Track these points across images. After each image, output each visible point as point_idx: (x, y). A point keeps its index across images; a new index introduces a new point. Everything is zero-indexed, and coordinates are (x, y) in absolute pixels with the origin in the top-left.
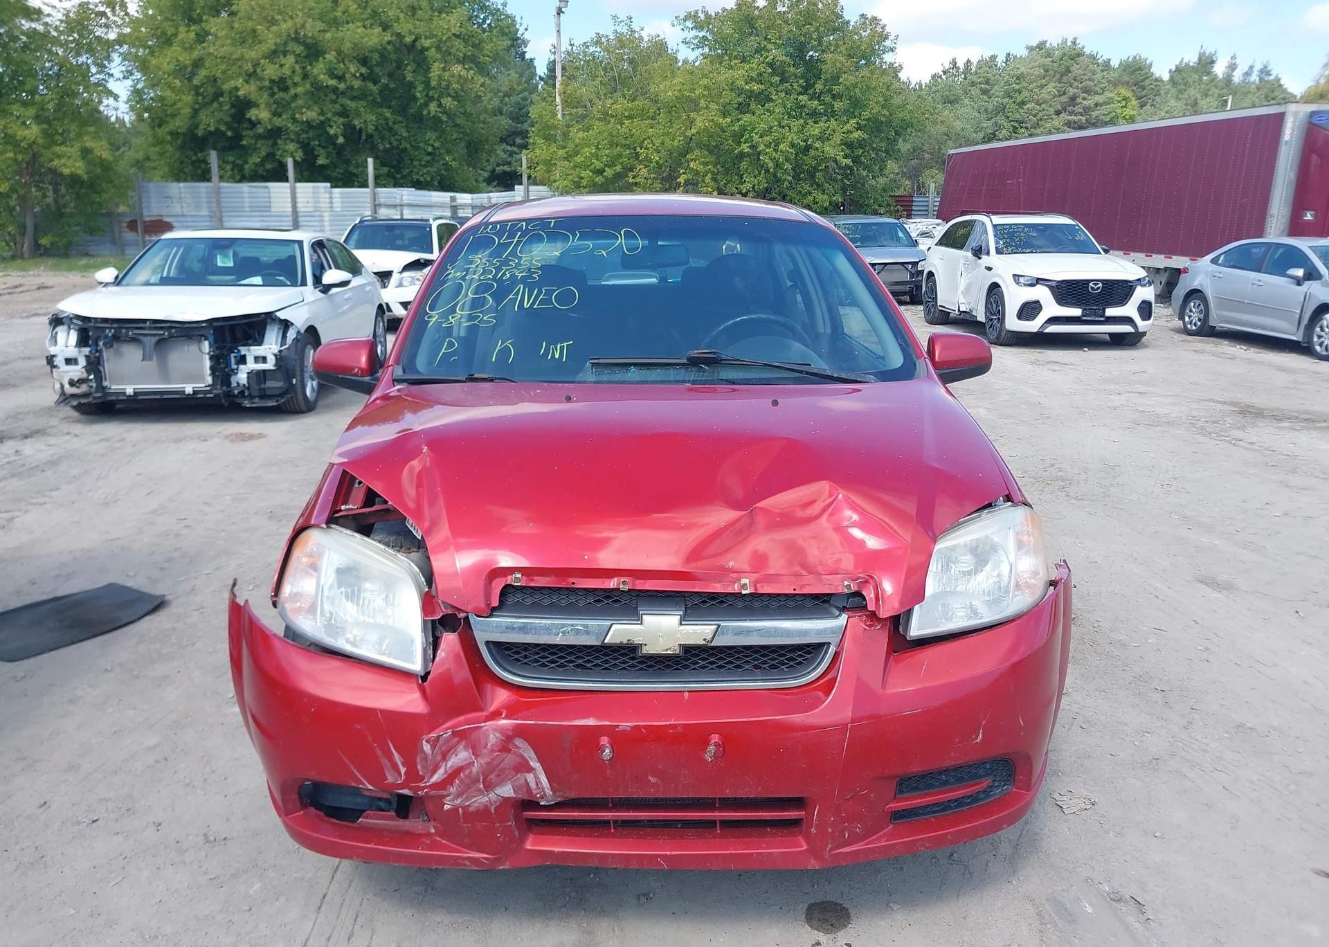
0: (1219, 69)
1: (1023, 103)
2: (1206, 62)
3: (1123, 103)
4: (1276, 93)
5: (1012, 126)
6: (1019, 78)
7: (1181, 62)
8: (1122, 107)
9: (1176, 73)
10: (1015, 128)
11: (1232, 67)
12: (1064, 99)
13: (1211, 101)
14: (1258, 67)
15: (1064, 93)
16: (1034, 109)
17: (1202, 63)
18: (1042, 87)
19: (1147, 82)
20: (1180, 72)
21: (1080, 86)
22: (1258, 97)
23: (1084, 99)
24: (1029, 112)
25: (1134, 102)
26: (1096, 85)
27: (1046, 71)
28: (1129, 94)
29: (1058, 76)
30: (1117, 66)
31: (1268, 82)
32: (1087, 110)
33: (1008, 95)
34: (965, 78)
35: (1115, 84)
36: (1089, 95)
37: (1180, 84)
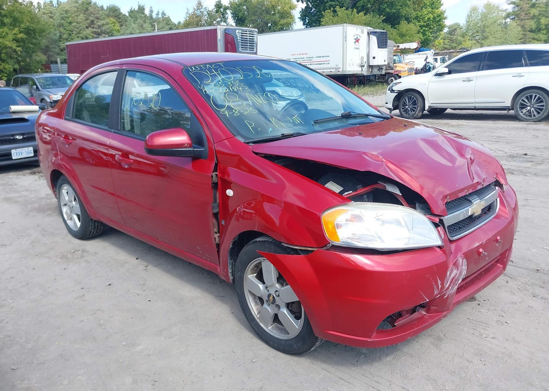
0: (147, 12)
1: (70, 23)
2: (141, 9)
3: (113, 24)
4: (170, 23)
5: (68, 33)
6: (66, 12)
7: (132, 8)
8: (113, 26)
9: (131, 13)
10: (70, 34)
11: (151, 11)
12: (89, 21)
13: (147, 25)
14: (161, 12)
15: (88, 19)
16: (76, 25)
17: (140, 9)
18: (78, 16)
19: (121, 16)
20: (131, 12)
21: (94, 16)
22: (164, 24)
23: (97, 22)
24: (74, 26)
25: (117, 24)
26: (100, 16)
27: (78, 9)
28: (115, 21)
29: (83, 12)
30: (106, 9)
31: (166, 18)
32: (99, 27)
33: (63, 19)
34: (39, 11)
35: (108, 16)
36: (99, 20)
37: (134, 17)
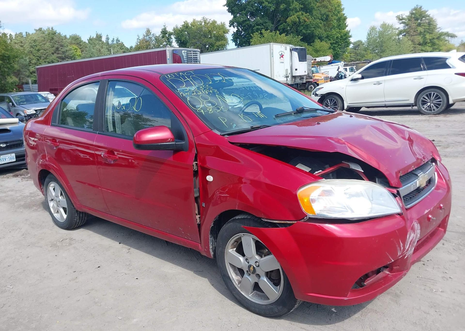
0: (104, 39)
1: (39, 50)
2: (99, 37)
3: (76, 50)
4: (123, 47)
5: (37, 58)
6: (35, 41)
7: (91, 37)
8: (76, 52)
9: (90, 41)
10: (38, 59)
11: (108, 39)
12: (54, 48)
13: (103, 50)
14: (115, 39)
15: (53, 47)
16: (43, 52)
17: (98, 37)
18: (44, 44)
19: (81, 43)
21: (59, 44)
22: (118, 49)
23: (62, 49)
24: (42, 53)
25: (79, 50)
26: (64, 44)
27: (44, 38)
28: (77, 47)
29: (49, 41)
30: (69, 38)
31: (120, 43)
32: (64, 52)
33: (32, 47)
34: (11, 41)
35: (71, 43)
36: (63, 47)
37: (93, 44)
